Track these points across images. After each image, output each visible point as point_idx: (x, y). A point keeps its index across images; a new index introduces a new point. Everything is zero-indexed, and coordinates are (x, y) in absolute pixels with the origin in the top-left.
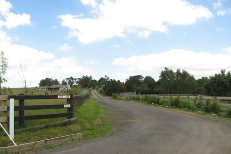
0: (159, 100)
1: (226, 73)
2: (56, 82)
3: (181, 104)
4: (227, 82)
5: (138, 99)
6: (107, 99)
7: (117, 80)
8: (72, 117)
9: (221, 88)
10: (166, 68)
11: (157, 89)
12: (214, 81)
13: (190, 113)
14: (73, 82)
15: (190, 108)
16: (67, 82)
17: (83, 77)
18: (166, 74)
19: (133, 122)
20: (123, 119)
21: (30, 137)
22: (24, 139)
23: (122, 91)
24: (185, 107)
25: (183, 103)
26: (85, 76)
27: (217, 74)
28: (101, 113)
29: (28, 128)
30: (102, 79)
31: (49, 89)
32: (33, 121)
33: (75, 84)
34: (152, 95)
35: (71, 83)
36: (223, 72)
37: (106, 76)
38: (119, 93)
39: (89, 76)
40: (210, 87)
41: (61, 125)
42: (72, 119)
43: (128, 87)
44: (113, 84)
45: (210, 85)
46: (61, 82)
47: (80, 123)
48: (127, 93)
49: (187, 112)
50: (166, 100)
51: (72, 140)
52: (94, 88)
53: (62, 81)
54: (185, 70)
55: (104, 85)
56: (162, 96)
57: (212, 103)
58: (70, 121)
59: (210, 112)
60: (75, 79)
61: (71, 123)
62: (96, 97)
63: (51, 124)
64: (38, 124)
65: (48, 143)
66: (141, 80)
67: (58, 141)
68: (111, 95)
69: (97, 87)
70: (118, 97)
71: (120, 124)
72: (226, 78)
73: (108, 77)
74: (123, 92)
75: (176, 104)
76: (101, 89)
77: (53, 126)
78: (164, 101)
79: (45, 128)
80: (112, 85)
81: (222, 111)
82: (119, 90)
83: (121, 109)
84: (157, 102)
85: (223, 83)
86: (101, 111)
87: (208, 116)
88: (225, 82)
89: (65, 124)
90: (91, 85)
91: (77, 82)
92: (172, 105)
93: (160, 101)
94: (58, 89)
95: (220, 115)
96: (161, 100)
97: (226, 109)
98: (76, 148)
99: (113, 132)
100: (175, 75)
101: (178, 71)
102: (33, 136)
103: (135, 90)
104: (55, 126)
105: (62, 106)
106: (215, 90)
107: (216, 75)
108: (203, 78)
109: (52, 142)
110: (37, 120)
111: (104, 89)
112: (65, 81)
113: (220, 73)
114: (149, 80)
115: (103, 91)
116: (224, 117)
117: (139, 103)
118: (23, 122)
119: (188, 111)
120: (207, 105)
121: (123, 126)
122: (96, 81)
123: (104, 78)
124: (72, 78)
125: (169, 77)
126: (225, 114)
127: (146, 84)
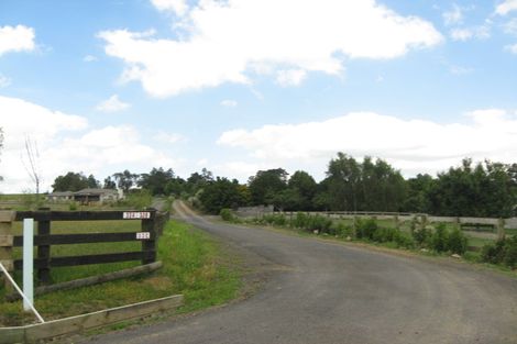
0: (330, 223)
1: (473, 166)
2: (92, 182)
3: (381, 233)
4: (475, 185)
5: (281, 223)
6: (209, 220)
7: (231, 180)
8: (153, 260)
9: (462, 198)
10: (340, 154)
11: (320, 199)
12: (447, 183)
13: (402, 252)
14: (130, 184)
15: (401, 242)
16: (117, 183)
17: (153, 172)
18: (341, 167)
19: (286, 272)
20: (263, 264)
21: (67, 304)
22: (55, 309)
23: (242, 204)
24: (390, 239)
25: (384, 230)
26: (158, 168)
27: (455, 168)
28: (207, 252)
29: (58, 285)
30: (195, 177)
31: (77, 197)
32: (68, 269)
33: (134, 187)
34: (313, 214)
35: (125, 185)
36: (466, 163)
37: (204, 170)
38: (236, 208)
39: (165, 170)
40: (439, 196)
41: (130, 277)
42: (153, 265)
43: (255, 194)
44: (222, 188)
45: (439, 192)
46: (103, 183)
47: (170, 273)
49: (396, 251)
50: (346, 224)
51: (162, 311)
52: (178, 195)
53: (106, 181)
55: (201, 191)
56: (338, 216)
57: (449, 230)
58: (149, 268)
59: (446, 250)
60: (135, 176)
61: (150, 273)
62: (185, 217)
63: (108, 275)
64: (79, 275)
65: (112, 318)
66: (282, 178)
67: (133, 313)
68: (217, 213)
69: (184, 194)
70: (234, 216)
71: (259, 275)
72: (472, 177)
73: (209, 173)
74: (245, 205)
75: (368, 233)
76: (195, 198)
77: (112, 281)
78: (341, 226)
79: (95, 284)
80: (219, 190)
81: (471, 249)
82: (235, 200)
83: (249, 244)
84: (325, 229)
85: (466, 187)
86: (206, 247)
87: (443, 258)
88: (472, 187)
89: (138, 277)
90: (171, 191)
91: (140, 183)
92: (359, 236)
93: (331, 227)
94: (96, 197)
95: (468, 258)
96: (335, 224)
97: (481, 245)
98: (180, 328)
99: (247, 294)
100: (361, 169)
101: (367, 160)
102: (73, 301)
103: (271, 200)
104: (117, 280)
105: (132, 236)
106: (448, 203)
107: (452, 171)
108: (419, 176)
109: (121, 316)
110: (74, 267)
111: (202, 198)
112: (113, 179)
113: (461, 165)
114: (302, 179)
115: (199, 202)
116: (479, 262)
117: (283, 231)
118: (48, 270)
119: (398, 248)
120: (440, 235)
121: (265, 279)
122: (181, 181)
123: (200, 173)
124: (127, 174)
125: (346, 174)
126: (478, 254)
127: (296, 189)
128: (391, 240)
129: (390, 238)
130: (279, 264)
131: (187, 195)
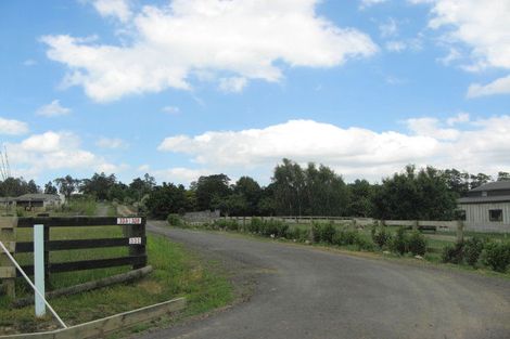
0: (286, 228)
1: (416, 172)
2: (32, 187)
3: (339, 236)
4: (418, 191)
5: (235, 228)
7: (177, 185)
8: (144, 265)
10: (285, 161)
12: (391, 188)
13: (365, 254)
14: (72, 189)
15: (362, 246)
16: (58, 188)
17: (95, 178)
18: (286, 173)
20: (244, 268)
23: (189, 209)
25: (342, 234)
26: (100, 174)
27: (399, 174)
29: (59, 291)
30: (138, 184)
31: (19, 203)
33: (76, 192)
34: (268, 218)
35: (67, 190)
36: (410, 170)
37: (147, 175)
38: (182, 213)
39: (107, 175)
41: (124, 282)
42: (144, 270)
43: (201, 200)
44: (169, 194)
45: (384, 197)
46: (43, 188)
47: (158, 279)
48: (201, 214)
49: (357, 253)
50: (303, 228)
51: (169, 313)
52: (121, 201)
53: (47, 186)
54: (325, 165)
55: (147, 196)
56: (293, 221)
57: (409, 235)
58: (141, 272)
59: (407, 252)
60: (77, 181)
61: (141, 277)
63: (105, 280)
65: (127, 320)
68: (164, 218)
69: (128, 199)
70: (182, 221)
71: (245, 278)
72: (416, 183)
73: (152, 178)
74: (192, 210)
75: (327, 237)
76: (140, 204)
77: (109, 285)
78: (298, 230)
79: (94, 289)
80: (166, 195)
81: (430, 250)
82: (182, 206)
84: (282, 233)
85: (411, 192)
87: (407, 259)
88: (416, 192)
89: (130, 281)
90: (113, 196)
91: (81, 189)
92: (317, 239)
93: (288, 231)
94: (40, 203)
95: (429, 259)
96: (292, 229)
97: (441, 247)
99: (244, 295)
100: (305, 175)
101: (311, 167)
102: (81, 306)
103: (217, 206)
104: (113, 285)
107: (396, 177)
108: (357, 181)
111: (149, 204)
112: (54, 184)
113: (405, 171)
114: (246, 184)
115: (145, 208)
117: (236, 235)
119: (359, 250)
121: (254, 282)
122: (124, 186)
123: (143, 178)
124: (69, 179)
125: (291, 180)
126: (439, 256)
127: (241, 194)
128: (351, 243)
129: (350, 241)
130: (259, 266)
131: (131, 200)
